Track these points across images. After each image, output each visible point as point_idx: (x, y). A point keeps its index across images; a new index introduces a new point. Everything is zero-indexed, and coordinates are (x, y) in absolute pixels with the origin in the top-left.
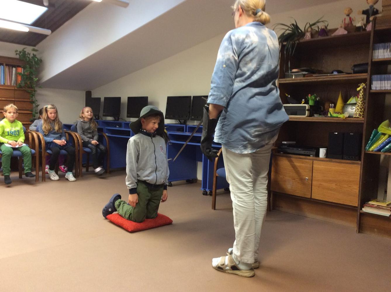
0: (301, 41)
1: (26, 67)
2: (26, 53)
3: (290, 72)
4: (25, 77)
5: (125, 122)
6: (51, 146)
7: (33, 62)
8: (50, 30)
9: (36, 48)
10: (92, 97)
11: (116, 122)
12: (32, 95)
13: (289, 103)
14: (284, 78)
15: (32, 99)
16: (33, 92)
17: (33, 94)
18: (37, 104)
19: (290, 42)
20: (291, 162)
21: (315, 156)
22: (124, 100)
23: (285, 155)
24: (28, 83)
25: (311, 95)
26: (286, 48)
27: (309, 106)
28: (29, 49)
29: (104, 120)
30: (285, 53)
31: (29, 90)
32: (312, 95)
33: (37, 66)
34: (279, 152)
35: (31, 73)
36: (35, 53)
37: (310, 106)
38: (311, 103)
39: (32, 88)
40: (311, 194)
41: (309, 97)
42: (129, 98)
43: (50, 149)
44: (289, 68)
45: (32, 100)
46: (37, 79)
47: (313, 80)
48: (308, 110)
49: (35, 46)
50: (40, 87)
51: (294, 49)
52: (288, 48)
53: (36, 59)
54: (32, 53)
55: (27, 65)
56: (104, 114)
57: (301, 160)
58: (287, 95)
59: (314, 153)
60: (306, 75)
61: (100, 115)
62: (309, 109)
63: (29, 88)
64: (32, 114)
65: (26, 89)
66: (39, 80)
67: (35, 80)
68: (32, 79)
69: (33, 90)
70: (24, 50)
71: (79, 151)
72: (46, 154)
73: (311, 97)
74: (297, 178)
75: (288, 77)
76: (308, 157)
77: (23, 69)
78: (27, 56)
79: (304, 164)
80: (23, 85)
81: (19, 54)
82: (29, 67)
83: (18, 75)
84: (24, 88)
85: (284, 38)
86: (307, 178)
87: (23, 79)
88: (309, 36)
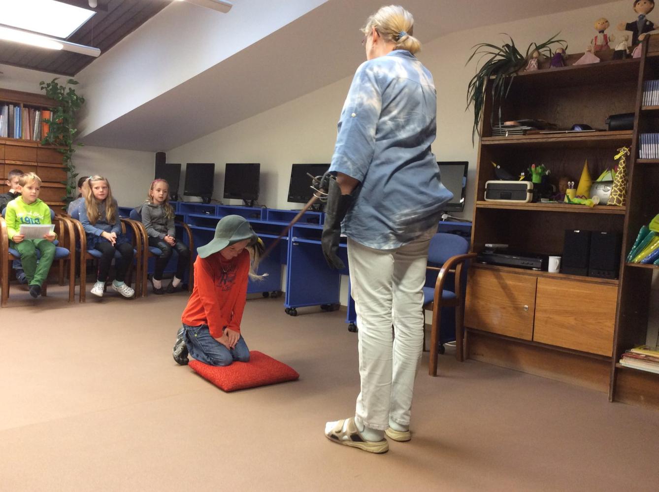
0: (521, 73)
1: (57, 111)
2: (58, 87)
3: (500, 125)
5: (220, 206)
7: (70, 101)
8: (99, 49)
9: (74, 78)
10: (166, 163)
11: (204, 205)
13: (498, 179)
14: (491, 136)
15: (66, 163)
16: (69, 152)
17: (68, 156)
18: (74, 173)
19: (502, 76)
20: (499, 278)
21: (540, 269)
22: (220, 168)
23: (490, 266)
24: (61, 137)
25: (536, 166)
26: (494, 85)
27: (532, 184)
28: (63, 80)
29: (186, 202)
30: (493, 93)
31: (62, 149)
32: (538, 166)
33: (75, 110)
34: (480, 261)
35: (66, 120)
37: (534, 183)
38: (536, 179)
39: (67, 145)
40: (532, 334)
41: (533, 169)
42: (228, 166)
44: (500, 120)
45: (67, 165)
46: (76, 130)
47: (540, 140)
48: (530, 191)
49: (72, 75)
50: (80, 144)
51: (509, 87)
52: (498, 85)
53: (75, 97)
54: (68, 87)
55: (60, 108)
56: (186, 191)
57: (516, 275)
58: (495, 165)
59: (539, 265)
60: (528, 132)
61: (179, 193)
62: (532, 188)
63: (61, 145)
64: (65, 188)
65: (56, 147)
66: (78, 133)
67: (71, 131)
68: (67, 130)
69: (69, 148)
70: (56, 81)
71: (142, 252)
72: (87, 257)
73: (536, 169)
74: (510, 307)
75: (498, 133)
76: (529, 271)
77: (52, 113)
78: (59, 91)
79: (523, 283)
80: (52, 140)
81: (46, 88)
82: (62, 110)
83: (44, 123)
84: (53, 146)
85: (492, 68)
86: (526, 306)
87: (51, 129)
88: (534, 66)
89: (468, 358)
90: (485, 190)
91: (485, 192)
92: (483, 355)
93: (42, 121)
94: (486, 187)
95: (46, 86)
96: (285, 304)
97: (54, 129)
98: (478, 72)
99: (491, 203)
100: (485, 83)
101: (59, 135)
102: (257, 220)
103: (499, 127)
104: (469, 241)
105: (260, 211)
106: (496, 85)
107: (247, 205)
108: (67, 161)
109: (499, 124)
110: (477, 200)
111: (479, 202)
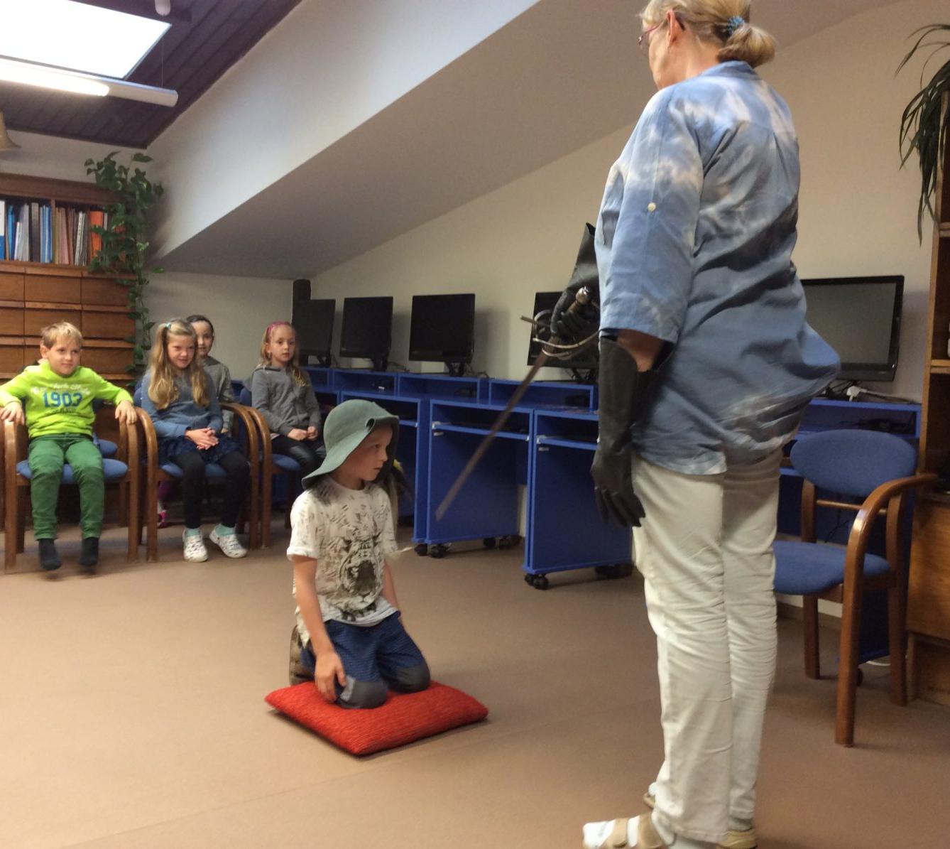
1: (115, 210)
2: (117, 168)
4: (111, 239)
5: (404, 375)
6: (179, 451)
7: (138, 193)
8: (175, 92)
9: (145, 152)
11: (376, 373)
12: (133, 292)
15: (132, 305)
16: (138, 285)
17: (137, 291)
18: (147, 322)
22: (403, 305)
24: (122, 257)
28: (124, 156)
29: (343, 369)
31: (125, 279)
33: (146, 208)
34: (940, 489)
35: (129, 227)
36: (143, 167)
39: (134, 272)
42: (417, 299)
43: (173, 460)
45: (134, 307)
46: (148, 244)
49: (144, 146)
50: (157, 270)
53: (145, 185)
54: (133, 167)
55: (120, 205)
56: (344, 349)
61: (332, 353)
63: (124, 271)
64: (131, 349)
65: (114, 276)
66: (153, 249)
67: (141, 247)
68: (132, 246)
69: (137, 277)
70: (112, 159)
71: (261, 464)
77: (106, 215)
78: (117, 175)
80: (107, 263)
81: (95, 170)
82: (124, 208)
83: (94, 234)
84: (109, 273)
87: (106, 245)
89: (917, 697)
93: (89, 231)
95: (96, 168)
96: (525, 566)
97: (109, 243)
98: (925, 85)
101: (119, 255)
102: (471, 402)
104: (915, 443)
105: (476, 383)
107: (452, 372)
108: (134, 301)
110: (932, 357)
111: (936, 362)
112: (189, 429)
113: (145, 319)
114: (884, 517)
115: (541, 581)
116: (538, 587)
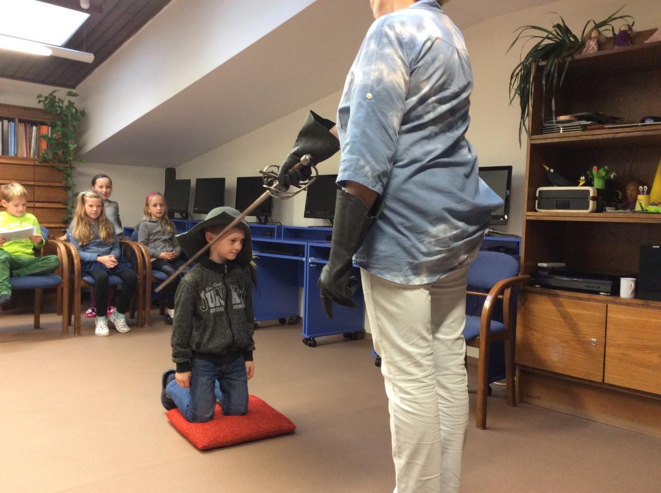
0: (577, 57)
1: (55, 125)
2: (57, 100)
3: (554, 121)
4: (53, 142)
6: (92, 269)
7: (70, 115)
8: (92, 54)
9: (74, 91)
10: (176, 179)
12: (67, 174)
13: (552, 185)
14: (542, 134)
16: (69, 170)
17: (69, 173)
18: (75, 192)
19: (553, 61)
20: (558, 304)
21: (609, 294)
22: (231, 183)
23: (546, 291)
24: (60, 152)
25: (599, 169)
26: (545, 73)
27: (596, 190)
30: (544, 82)
31: (62, 166)
33: (75, 124)
34: (532, 284)
35: (64, 135)
36: (73, 99)
37: (598, 189)
38: (598, 183)
39: (67, 162)
40: (602, 375)
41: (595, 172)
42: (240, 180)
43: (89, 274)
44: (554, 114)
45: (67, 183)
46: (76, 145)
47: (605, 136)
48: (594, 198)
49: (74, 87)
50: (80, 162)
51: (564, 74)
52: (549, 72)
53: (74, 110)
54: (66, 100)
55: (59, 122)
58: (547, 169)
59: (609, 288)
60: (588, 127)
61: (189, 211)
62: (596, 195)
63: (61, 162)
64: (65, 209)
65: (54, 165)
66: (79, 148)
67: (71, 147)
68: (66, 146)
69: (69, 165)
70: (54, 94)
72: (82, 284)
73: (598, 173)
74: (573, 340)
75: (552, 130)
76: (595, 297)
77: (50, 128)
78: (57, 104)
79: (589, 311)
80: (50, 156)
81: (43, 101)
82: (61, 124)
83: (42, 139)
84: (52, 163)
85: (540, 53)
86: (594, 340)
87: (49, 145)
88: (593, 48)
89: (521, 401)
90: (536, 198)
91: (537, 201)
92: (539, 399)
93: (40, 137)
94: (537, 195)
95: (44, 100)
96: (302, 333)
97: (51, 145)
98: (523, 60)
99: (544, 214)
100: (533, 71)
101: (58, 152)
102: (271, 239)
103: (553, 123)
104: (518, 259)
105: (274, 228)
106: (547, 72)
107: (260, 222)
108: (67, 180)
109: (552, 119)
110: (528, 210)
111: (529, 213)
112: (99, 256)
113: (73, 190)
114: (502, 300)
115: (312, 342)
116: (310, 346)
